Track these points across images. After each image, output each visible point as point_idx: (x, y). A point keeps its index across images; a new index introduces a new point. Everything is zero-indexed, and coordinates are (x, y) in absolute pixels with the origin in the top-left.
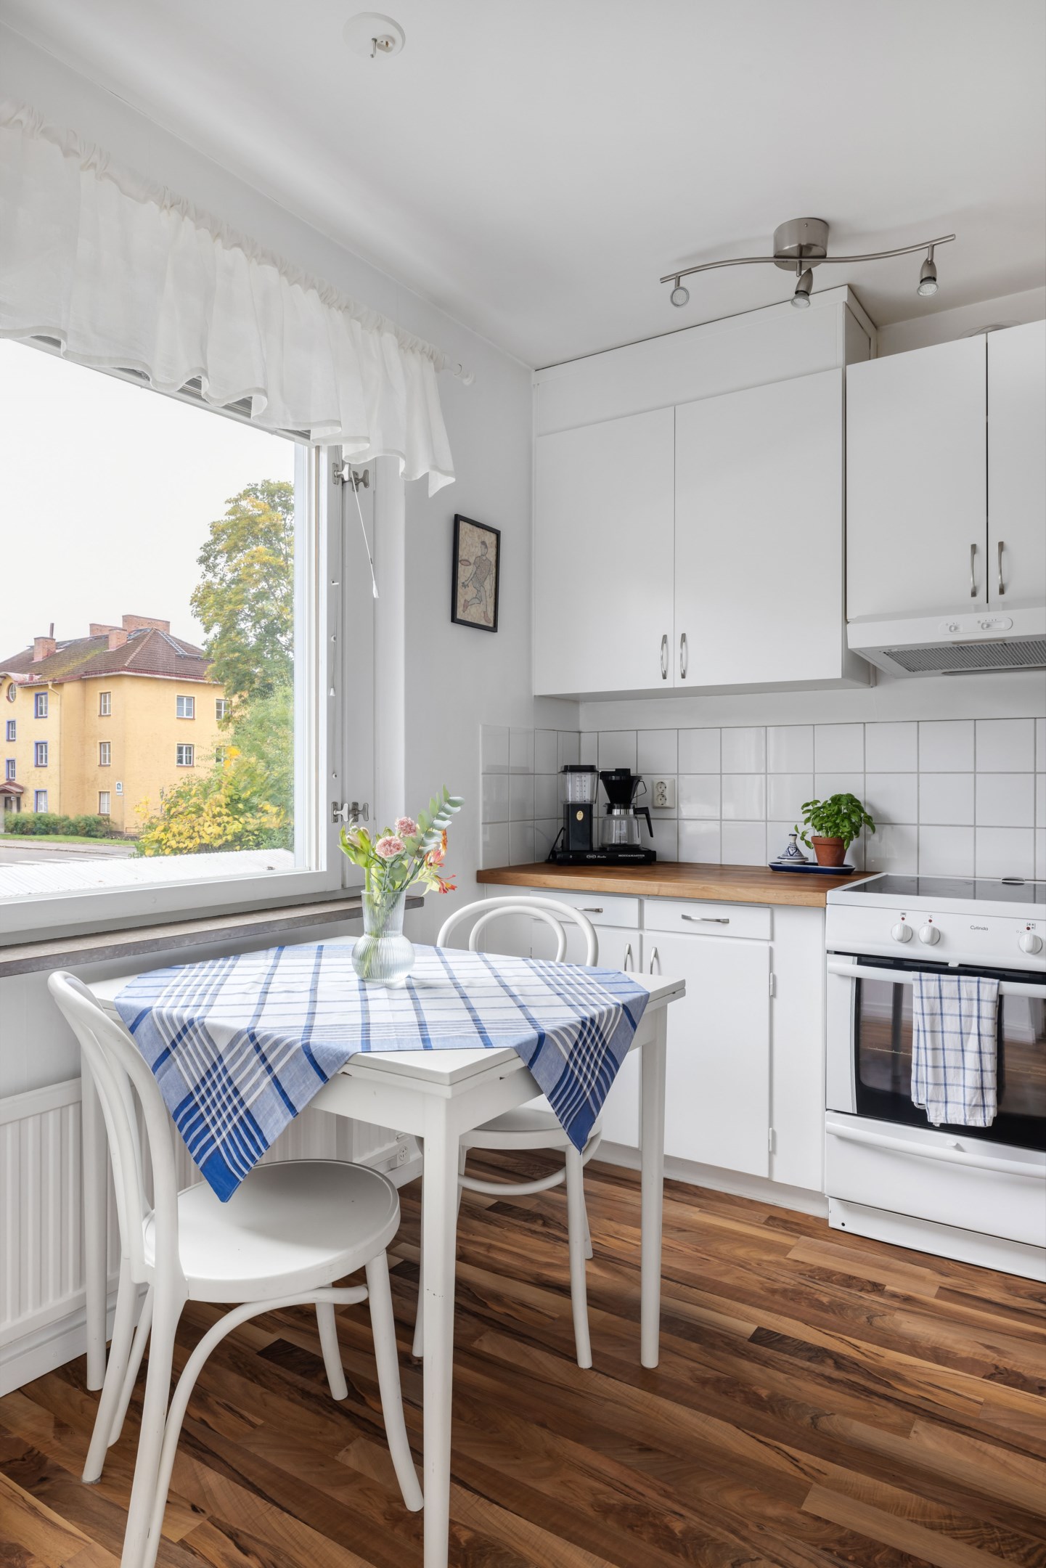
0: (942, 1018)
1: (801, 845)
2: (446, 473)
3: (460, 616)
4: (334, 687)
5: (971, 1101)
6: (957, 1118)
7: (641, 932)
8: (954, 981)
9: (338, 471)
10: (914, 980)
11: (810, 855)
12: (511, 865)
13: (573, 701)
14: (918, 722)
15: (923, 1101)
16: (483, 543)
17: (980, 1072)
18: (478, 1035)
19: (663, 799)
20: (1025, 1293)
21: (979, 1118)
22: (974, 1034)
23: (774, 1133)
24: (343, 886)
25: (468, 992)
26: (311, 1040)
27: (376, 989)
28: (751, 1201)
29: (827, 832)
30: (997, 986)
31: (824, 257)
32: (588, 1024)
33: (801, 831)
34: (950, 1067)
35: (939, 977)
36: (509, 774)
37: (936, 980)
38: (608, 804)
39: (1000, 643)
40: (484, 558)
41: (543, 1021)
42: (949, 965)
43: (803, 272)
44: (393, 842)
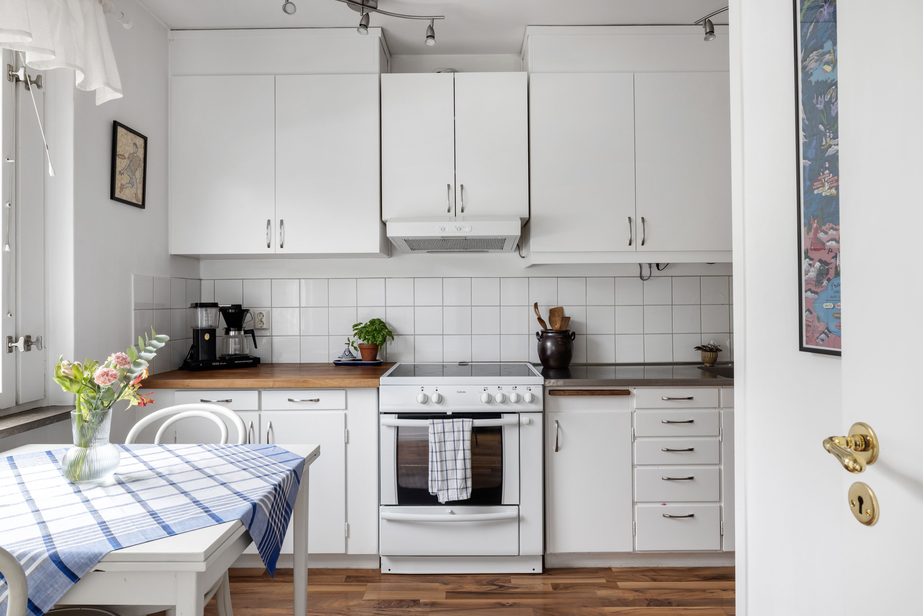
0: (445, 443)
1: (352, 349)
2: (116, 90)
3: (117, 195)
4: (8, 244)
5: (461, 486)
6: (454, 497)
7: (259, 412)
8: (451, 422)
9: (12, 71)
10: (430, 424)
11: (358, 355)
12: (155, 373)
13: (196, 258)
14: (414, 278)
15: (435, 490)
16: (135, 144)
17: (464, 470)
18: (205, 514)
19: (262, 323)
20: (485, 582)
21: (465, 495)
22: (461, 450)
23: (348, 525)
24: (16, 403)
25: (173, 479)
26: (58, 549)
27: (90, 489)
28: (334, 570)
29: (368, 341)
30: (471, 422)
31: (376, 8)
32: (278, 488)
33: (351, 341)
34: (449, 470)
35: (443, 421)
36: (153, 309)
37: (441, 423)
38: (226, 328)
39: (463, 238)
40: (135, 155)
41: (248, 493)
42: (447, 414)
43: (364, 14)
44: (110, 373)
